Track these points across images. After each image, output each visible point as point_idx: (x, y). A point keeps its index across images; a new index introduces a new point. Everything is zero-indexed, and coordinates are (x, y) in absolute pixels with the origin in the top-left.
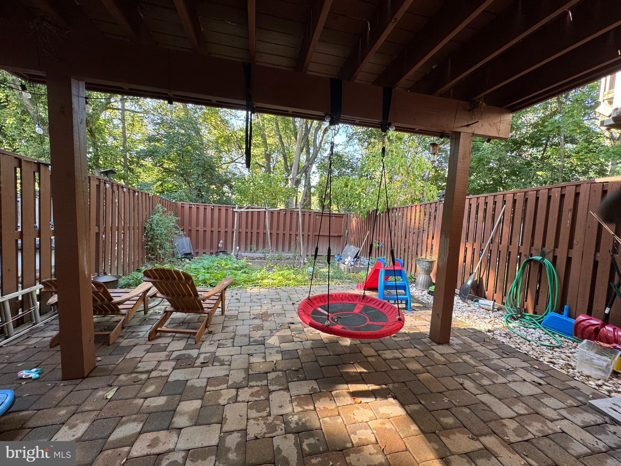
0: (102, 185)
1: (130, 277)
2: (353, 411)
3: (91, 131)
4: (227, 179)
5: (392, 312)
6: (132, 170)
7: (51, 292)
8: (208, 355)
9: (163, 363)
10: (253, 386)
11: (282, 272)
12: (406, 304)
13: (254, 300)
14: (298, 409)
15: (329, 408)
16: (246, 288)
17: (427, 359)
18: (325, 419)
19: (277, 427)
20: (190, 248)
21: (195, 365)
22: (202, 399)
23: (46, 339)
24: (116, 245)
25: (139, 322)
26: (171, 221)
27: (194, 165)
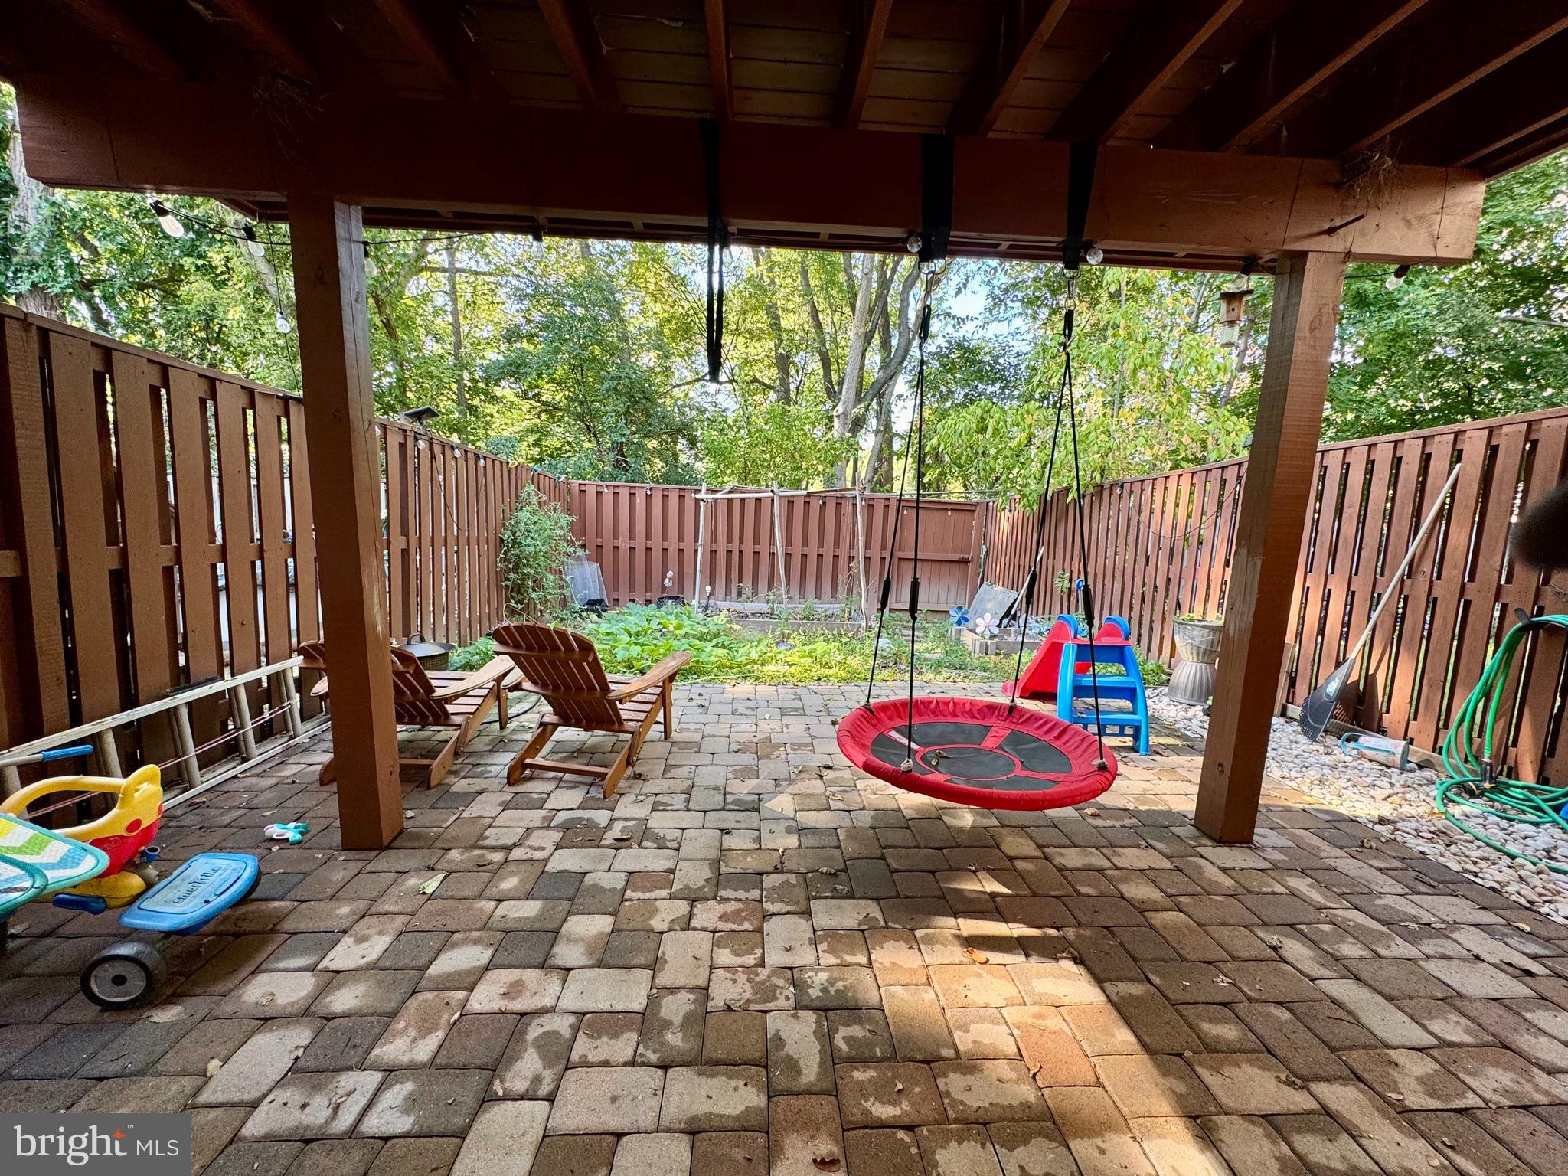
0: (410, 442)
1: (471, 649)
2: (965, 979)
3: (387, 325)
4: (683, 423)
5: (1085, 750)
6: (473, 410)
7: (319, 669)
8: (630, 823)
9: (536, 833)
10: (728, 900)
11: (810, 647)
12: (1136, 736)
13: (741, 710)
14: (828, 959)
15: (906, 966)
16: (723, 683)
17: (1179, 877)
18: (893, 989)
19: (778, 992)
20: (601, 589)
21: (603, 842)
22: (614, 914)
23: (312, 768)
24: (444, 578)
25: (489, 744)
26: (556, 523)
27: (607, 392)
